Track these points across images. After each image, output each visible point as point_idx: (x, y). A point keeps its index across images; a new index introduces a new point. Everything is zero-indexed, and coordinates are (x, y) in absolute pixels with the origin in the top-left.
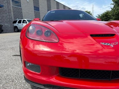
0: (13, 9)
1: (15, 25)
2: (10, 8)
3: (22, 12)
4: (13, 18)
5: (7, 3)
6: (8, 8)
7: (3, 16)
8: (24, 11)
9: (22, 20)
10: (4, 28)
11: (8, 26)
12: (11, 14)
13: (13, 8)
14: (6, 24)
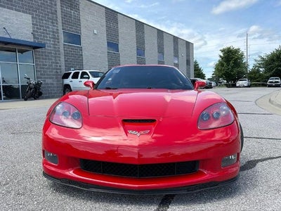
0: (65, 50)
1: (67, 81)
2: (59, 48)
3: (82, 55)
4: (63, 68)
5: (54, 38)
6: (55, 48)
7: (43, 65)
8: (86, 54)
9: (81, 72)
10: (44, 87)
11: (52, 84)
12: (60, 60)
13: (64, 48)
14: (49, 81)
